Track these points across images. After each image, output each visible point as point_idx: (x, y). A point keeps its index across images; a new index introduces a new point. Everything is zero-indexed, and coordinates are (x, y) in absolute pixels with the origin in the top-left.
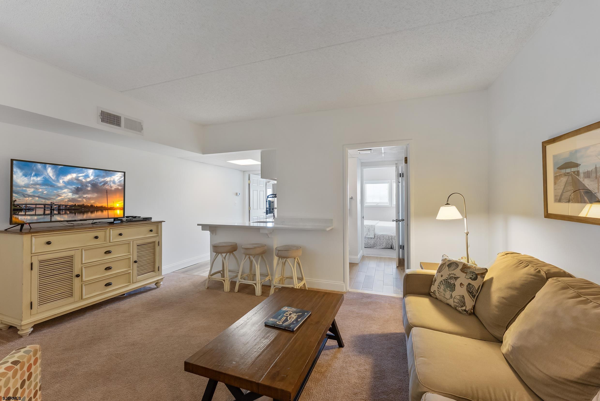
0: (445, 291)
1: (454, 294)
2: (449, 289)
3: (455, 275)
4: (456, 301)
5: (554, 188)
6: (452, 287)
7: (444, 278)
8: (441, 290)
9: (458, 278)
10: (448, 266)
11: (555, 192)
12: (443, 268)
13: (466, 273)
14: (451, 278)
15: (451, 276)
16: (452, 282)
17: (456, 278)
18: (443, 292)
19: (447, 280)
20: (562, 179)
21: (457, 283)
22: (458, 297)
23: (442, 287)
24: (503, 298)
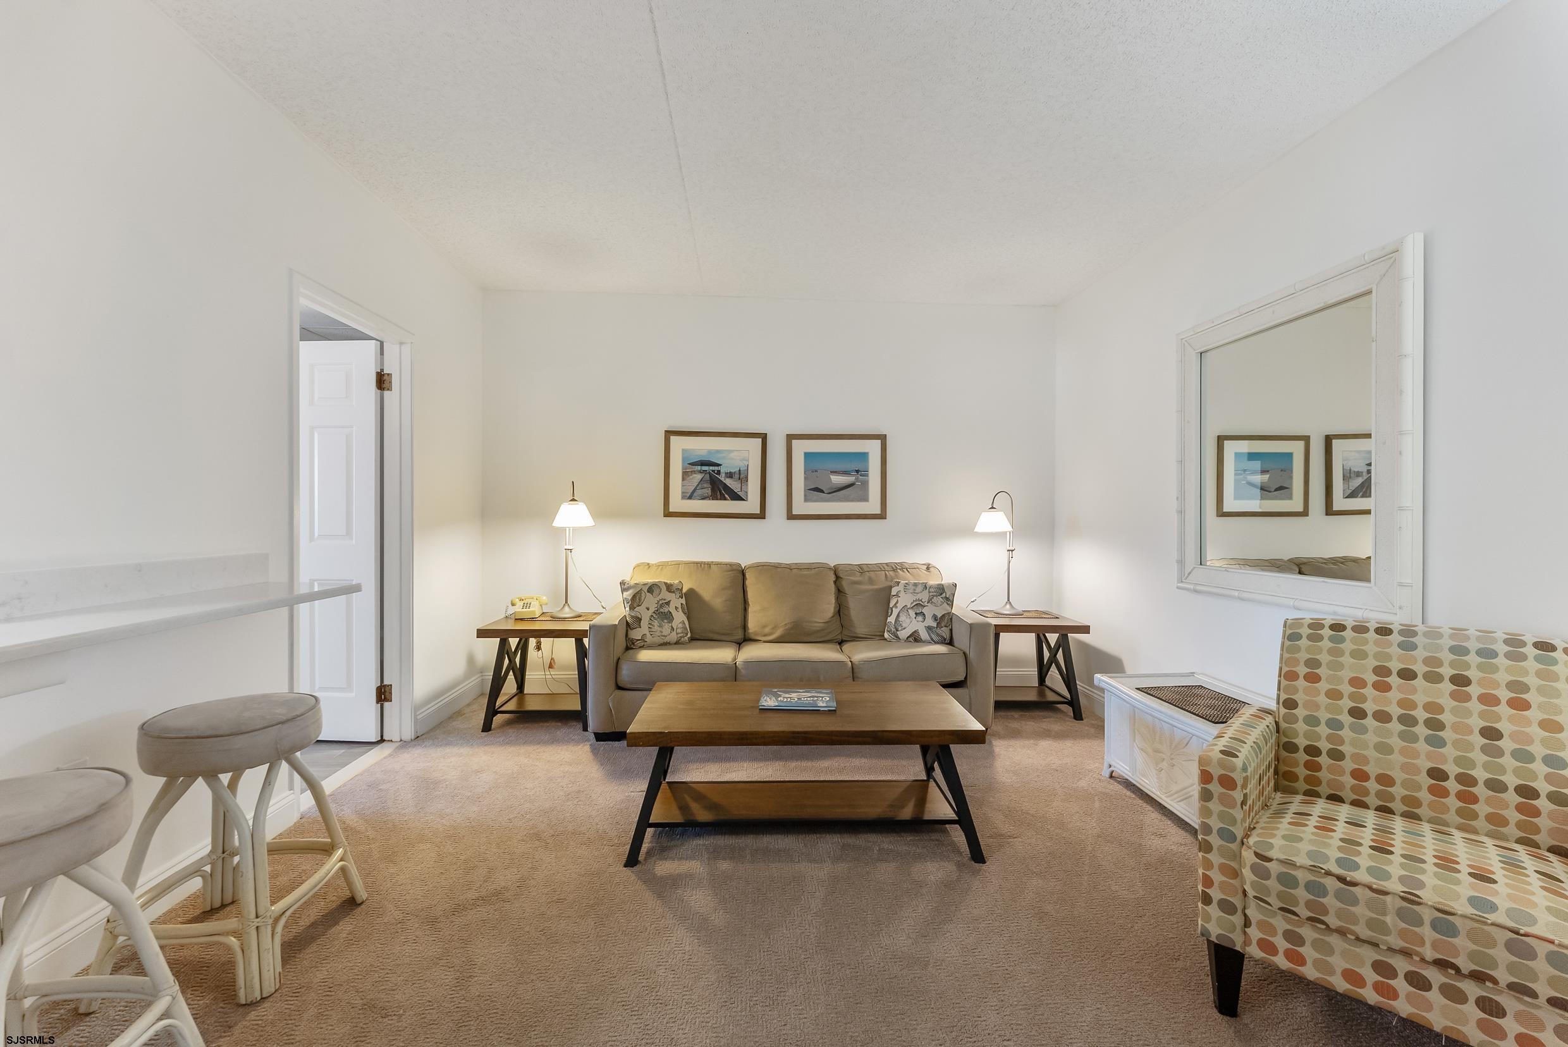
0: (661, 626)
1: (675, 624)
2: (666, 621)
3: (665, 600)
4: (679, 631)
5: (682, 483)
6: (669, 617)
7: (652, 609)
8: (656, 628)
9: (669, 601)
10: (648, 592)
11: (682, 488)
12: (643, 598)
13: (674, 592)
14: (662, 606)
15: (661, 602)
16: (665, 609)
17: (668, 603)
18: (659, 629)
19: (657, 610)
20: (695, 475)
21: (672, 609)
22: (680, 625)
23: (656, 623)
24: (725, 601)
